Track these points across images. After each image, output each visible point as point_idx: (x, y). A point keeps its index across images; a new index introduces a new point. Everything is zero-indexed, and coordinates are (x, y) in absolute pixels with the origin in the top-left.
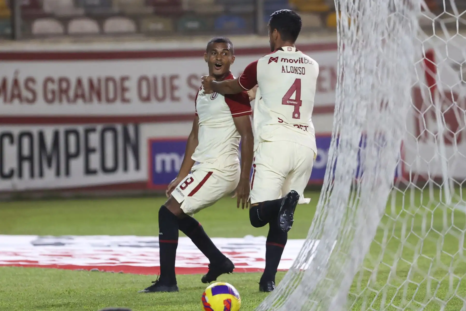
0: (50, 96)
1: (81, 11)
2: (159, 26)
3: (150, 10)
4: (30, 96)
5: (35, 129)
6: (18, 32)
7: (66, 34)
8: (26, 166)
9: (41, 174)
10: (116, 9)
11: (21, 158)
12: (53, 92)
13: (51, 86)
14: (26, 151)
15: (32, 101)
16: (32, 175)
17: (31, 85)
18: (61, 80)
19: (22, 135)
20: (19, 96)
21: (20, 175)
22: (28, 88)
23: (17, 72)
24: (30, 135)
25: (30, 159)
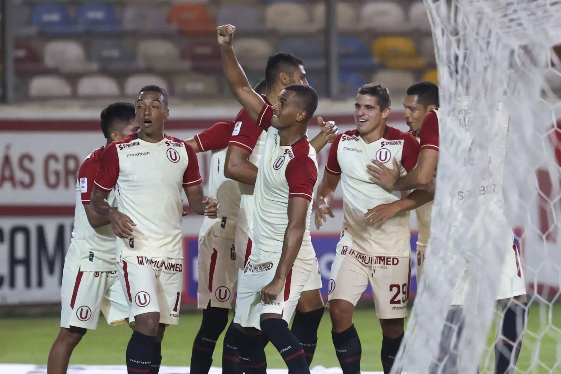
0: (52, 179)
1: (94, 66)
2: (198, 86)
3: (187, 65)
4: (26, 179)
5: (32, 223)
6: (11, 94)
7: (74, 96)
8: (20, 271)
9: (40, 283)
10: (141, 63)
11: (13, 262)
12: (57, 173)
13: (53, 166)
14: (20, 253)
15: (30, 185)
16: (28, 284)
17: (26, 163)
18: (68, 158)
19: (15, 230)
20: (12, 179)
21: (12, 284)
22: (23, 168)
23: (8, 147)
24: (25, 230)
25: (26, 262)
